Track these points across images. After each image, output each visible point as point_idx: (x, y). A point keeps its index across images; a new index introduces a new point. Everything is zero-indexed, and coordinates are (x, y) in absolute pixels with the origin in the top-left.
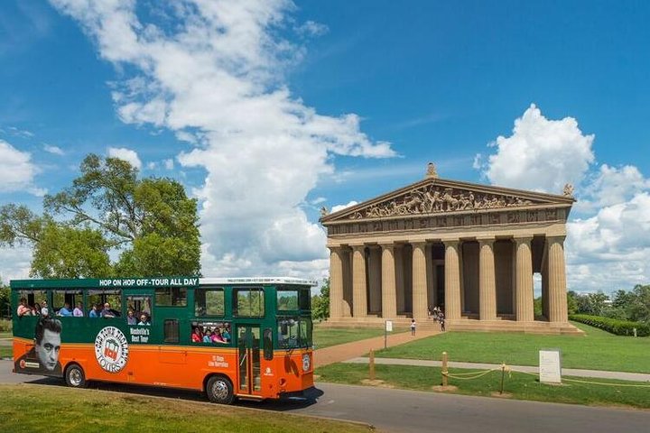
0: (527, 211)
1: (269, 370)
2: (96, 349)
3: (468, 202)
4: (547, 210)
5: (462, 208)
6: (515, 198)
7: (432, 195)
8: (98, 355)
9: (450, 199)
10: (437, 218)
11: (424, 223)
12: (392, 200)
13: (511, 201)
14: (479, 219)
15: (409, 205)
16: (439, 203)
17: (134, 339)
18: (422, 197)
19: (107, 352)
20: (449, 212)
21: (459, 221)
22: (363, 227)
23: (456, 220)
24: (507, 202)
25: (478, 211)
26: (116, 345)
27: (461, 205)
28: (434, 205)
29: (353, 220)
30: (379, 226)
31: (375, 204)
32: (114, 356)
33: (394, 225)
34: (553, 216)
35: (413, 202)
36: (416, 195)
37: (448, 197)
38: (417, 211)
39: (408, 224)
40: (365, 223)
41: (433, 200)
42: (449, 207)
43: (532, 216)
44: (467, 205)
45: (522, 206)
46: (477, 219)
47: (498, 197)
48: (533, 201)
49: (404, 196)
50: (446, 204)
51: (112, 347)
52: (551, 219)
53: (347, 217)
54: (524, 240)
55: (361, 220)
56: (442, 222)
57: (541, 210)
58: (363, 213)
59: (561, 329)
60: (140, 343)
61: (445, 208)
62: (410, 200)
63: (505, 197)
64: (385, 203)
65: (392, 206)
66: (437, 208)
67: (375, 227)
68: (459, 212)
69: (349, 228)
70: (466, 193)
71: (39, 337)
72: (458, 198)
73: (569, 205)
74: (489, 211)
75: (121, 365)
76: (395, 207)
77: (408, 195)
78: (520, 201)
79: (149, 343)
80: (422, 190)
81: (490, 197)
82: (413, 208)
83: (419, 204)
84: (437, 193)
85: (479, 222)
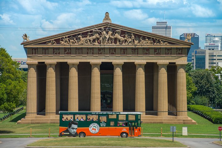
0: (166, 48)
1: (136, 131)
2: (89, 128)
3: (130, 40)
4: (177, 48)
5: (127, 43)
6: (159, 40)
7: (107, 33)
8: (90, 130)
9: (119, 37)
10: (110, 49)
11: (101, 51)
12: (79, 34)
13: (156, 41)
14: (136, 50)
15: (91, 38)
16: (111, 39)
17: (101, 126)
18: (100, 34)
19: (93, 129)
20: (118, 45)
21: (124, 51)
22: (56, 51)
23: (122, 50)
24: (154, 42)
25: (137, 47)
26: (96, 127)
27: (126, 41)
28: (108, 40)
29: (49, 45)
30: (68, 51)
31: (67, 36)
32: (95, 130)
33: (79, 51)
34: (180, 52)
35: (94, 37)
36: (97, 32)
37: (117, 36)
38: (96, 43)
39: (90, 51)
40: (59, 49)
41: (107, 37)
42: (118, 42)
43: (168, 51)
44: (130, 42)
45: (163, 45)
46: (135, 51)
47: (149, 38)
48: (169, 43)
49: (88, 32)
50: (116, 40)
51: (95, 128)
52: (179, 54)
53: (45, 43)
54: (163, 66)
55: (56, 46)
56: (113, 51)
57: (174, 48)
58: (58, 41)
59: (184, 120)
60: (103, 126)
61: (115, 43)
62: (92, 35)
63: (153, 39)
64: (74, 36)
65: (79, 38)
66: (110, 42)
67: (66, 51)
68: (124, 45)
69: (45, 51)
70: (129, 34)
71: (70, 126)
72: (124, 37)
73: (189, 47)
74: (143, 47)
75: (97, 132)
76: (81, 39)
77: (91, 32)
78: (161, 42)
79: (106, 126)
80: (100, 29)
81: (144, 38)
82: (94, 40)
83: (98, 39)
84: (110, 32)
85: (136, 53)
